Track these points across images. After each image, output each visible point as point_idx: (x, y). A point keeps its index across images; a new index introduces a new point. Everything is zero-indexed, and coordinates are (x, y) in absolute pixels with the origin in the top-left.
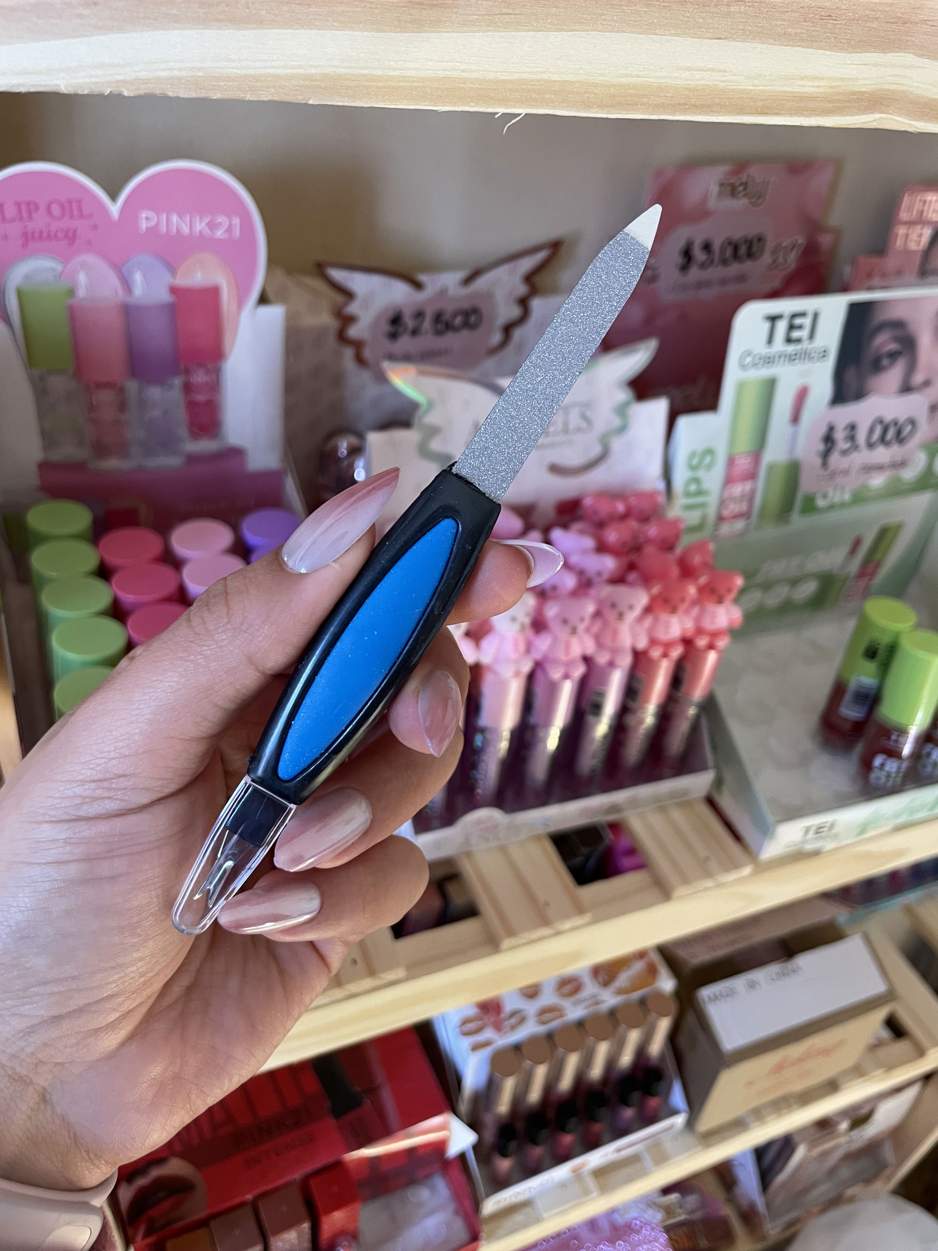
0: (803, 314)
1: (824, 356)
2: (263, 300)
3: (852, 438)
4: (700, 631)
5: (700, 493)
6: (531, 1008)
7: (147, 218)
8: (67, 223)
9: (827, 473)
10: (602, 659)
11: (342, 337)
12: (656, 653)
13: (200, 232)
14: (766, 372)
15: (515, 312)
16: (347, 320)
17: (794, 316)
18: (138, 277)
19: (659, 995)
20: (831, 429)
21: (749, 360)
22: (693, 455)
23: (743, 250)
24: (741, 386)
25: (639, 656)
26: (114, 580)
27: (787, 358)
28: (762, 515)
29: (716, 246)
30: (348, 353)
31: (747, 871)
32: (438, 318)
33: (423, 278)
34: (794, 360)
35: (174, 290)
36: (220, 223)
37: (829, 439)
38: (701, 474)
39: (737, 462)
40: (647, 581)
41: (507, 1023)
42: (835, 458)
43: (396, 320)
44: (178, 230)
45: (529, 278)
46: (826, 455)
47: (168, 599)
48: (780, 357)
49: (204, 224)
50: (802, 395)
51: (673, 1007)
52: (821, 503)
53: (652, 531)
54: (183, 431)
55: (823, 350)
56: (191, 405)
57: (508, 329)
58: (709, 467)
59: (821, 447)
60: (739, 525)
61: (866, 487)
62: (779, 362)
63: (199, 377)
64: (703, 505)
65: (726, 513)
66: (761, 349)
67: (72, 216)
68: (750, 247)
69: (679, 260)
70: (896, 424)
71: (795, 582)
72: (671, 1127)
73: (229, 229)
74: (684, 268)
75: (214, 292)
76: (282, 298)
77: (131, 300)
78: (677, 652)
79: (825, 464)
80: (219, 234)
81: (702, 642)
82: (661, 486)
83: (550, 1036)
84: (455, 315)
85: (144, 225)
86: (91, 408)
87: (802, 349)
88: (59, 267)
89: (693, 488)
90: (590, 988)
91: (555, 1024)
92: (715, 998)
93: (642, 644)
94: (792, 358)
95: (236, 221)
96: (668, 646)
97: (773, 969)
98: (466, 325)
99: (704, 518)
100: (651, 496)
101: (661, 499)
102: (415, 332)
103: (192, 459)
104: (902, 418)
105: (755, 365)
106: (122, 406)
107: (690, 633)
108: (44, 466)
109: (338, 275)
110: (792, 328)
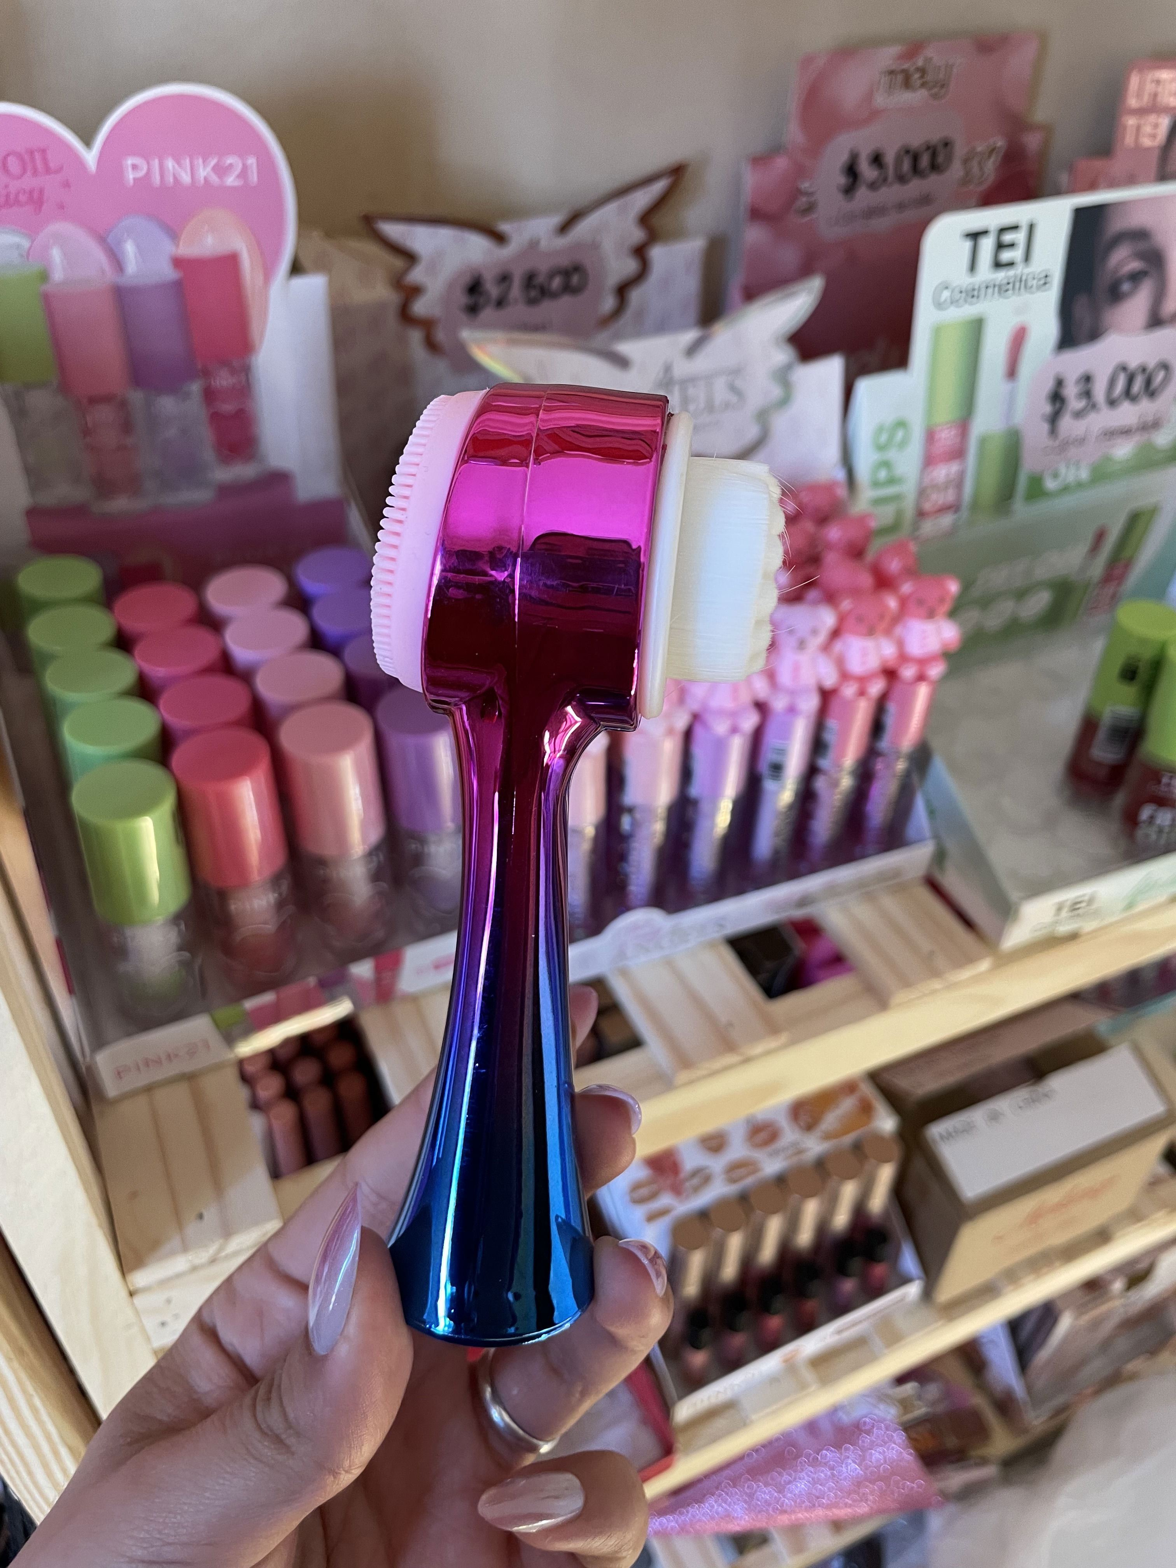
0: (1015, 228)
1: (1045, 283)
2: (296, 269)
3: (1087, 394)
4: (903, 657)
5: (892, 481)
6: (717, 1164)
7: (135, 167)
8: (29, 182)
9: (1057, 443)
10: (779, 704)
11: (405, 316)
12: (849, 691)
13: (206, 179)
14: (970, 311)
15: (631, 266)
16: (413, 292)
17: (1002, 230)
18: (130, 249)
19: (878, 1138)
20: (1060, 383)
21: (946, 294)
22: (880, 429)
23: (925, 161)
24: (937, 331)
25: (826, 696)
26: (136, 652)
27: (996, 289)
28: (975, 506)
29: (889, 159)
30: (416, 336)
31: (984, 965)
32: (530, 279)
33: (505, 227)
34: (1007, 290)
35: (178, 262)
36: (231, 165)
37: (1057, 397)
38: (892, 454)
39: (937, 437)
40: (830, 598)
41: (688, 1184)
42: (1067, 423)
43: (475, 288)
44: (175, 178)
45: (646, 219)
46: (1054, 419)
47: (208, 670)
48: (987, 287)
49: (209, 169)
50: (1019, 338)
51: (896, 1151)
52: (1050, 484)
53: (834, 533)
54: (208, 454)
55: (1044, 274)
56: (216, 418)
57: (623, 291)
58: (903, 444)
59: (1047, 409)
60: (946, 520)
61: (1107, 459)
62: (986, 295)
63: (223, 380)
64: (897, 498)
65: (927, 506)
66: (962, 278)
67: (35, 173)
68: (934, 155)
69: (842, 180)
70: (1144, 370)
71: (1021, 594)
72: (902, 1299)
73: (244, 174)
74: (849, 190)
75: (231, 261)
76: (321, 265)
77: (124, 281)
78: (876, 688)
79: (1053, 431)
80: (231, 180)
81: (908, 672)
82: (840, 475)
83: (743, 1198)
84: (551, 275)
85: (131, 176)
86: (86, 432)
87: (1015, 276)
88: (25, 243)
89: (883, 474)
90: (790, 1135)
91: (749, 1181)
92: (948, 1136)
93: (830, 680)
94: (1002, 289)
95: (252, 161)
96: (863, 681)
97: (1020, 1094)
98: (568, 289)
99: (899, 514)
100: (829, 488)
101: (842, 492)
102: (500, 303)
103: (225, 491)
104: (1151, 364)
105: (953, 302)
106: (127, 427)
107: (891, 664)
108: (33, 513)
109: (393, 230)
110: (1001, 247)
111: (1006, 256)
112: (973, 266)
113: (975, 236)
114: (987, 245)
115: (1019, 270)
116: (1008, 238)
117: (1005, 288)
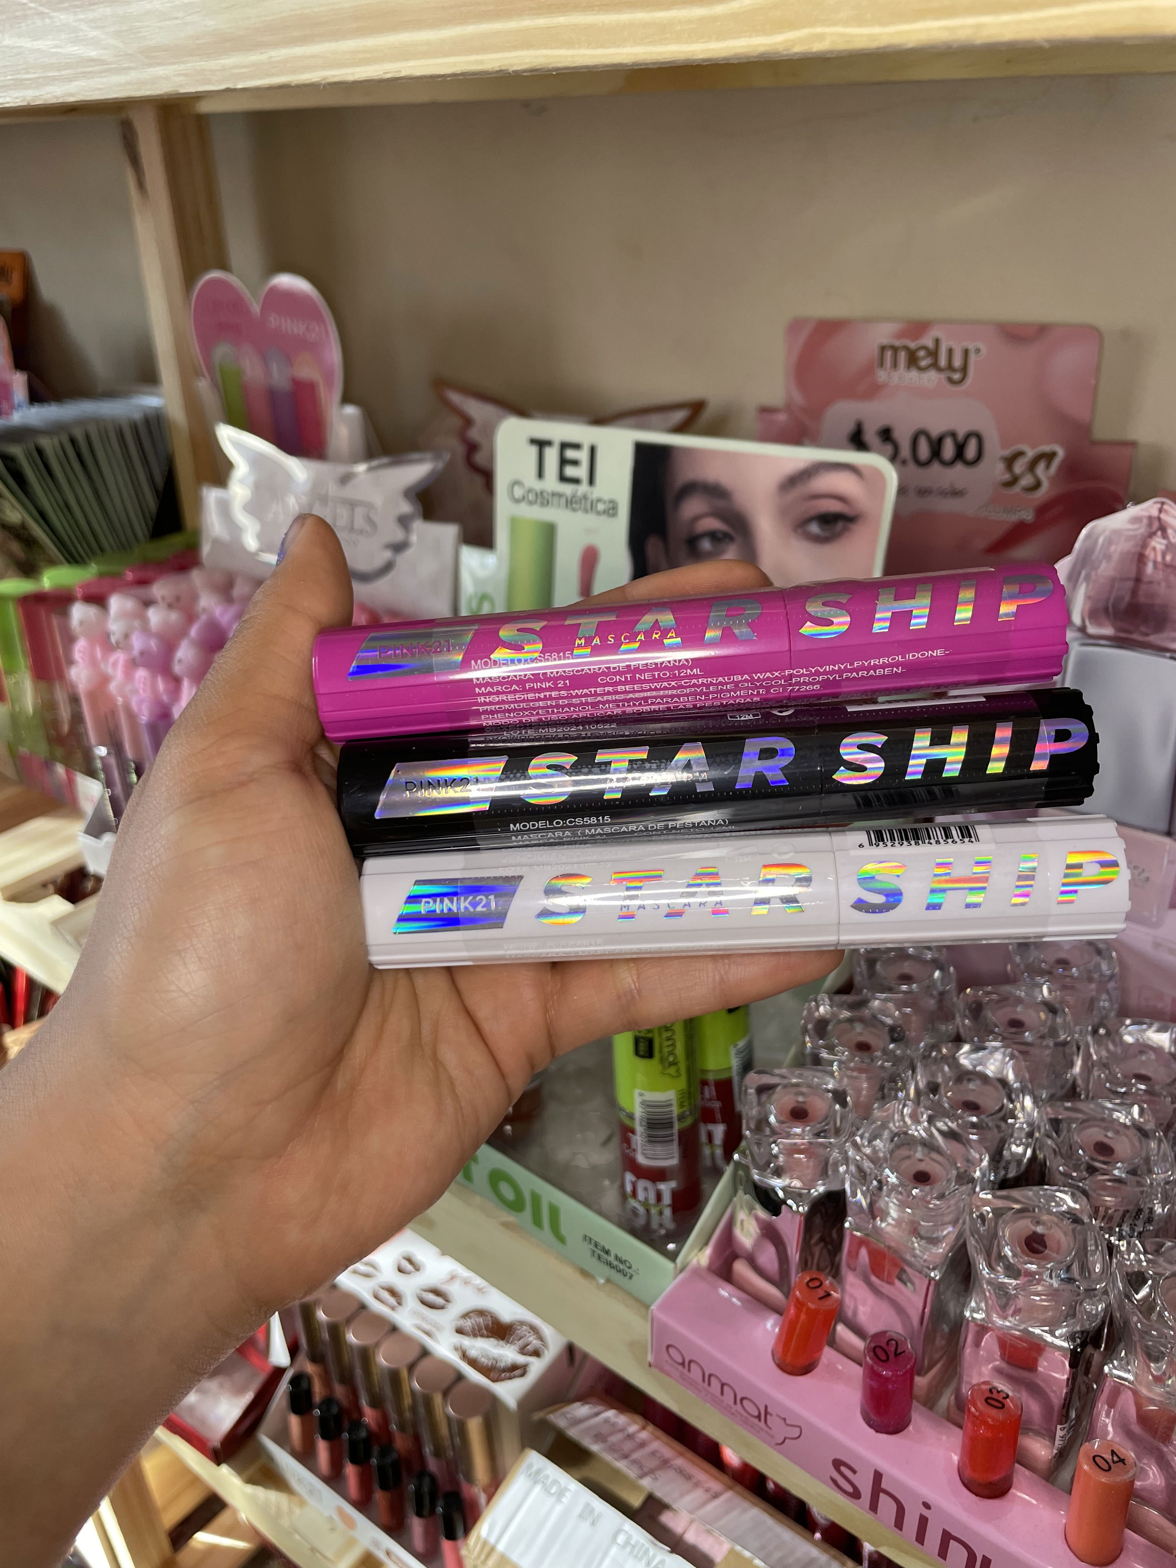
1: (613, 512)
6: (387, 1276)
7: (275, 319)
11: (470, 462)
13: (303, 334)
14: (540, 513)
16: (474, 446)
17: (565, 445)
18: (274, 367)
21: (518, 492)
22: (472, 597)
34: (575, 507)
35: (294, 380)
36: (313, 328)
44: (291, 331)
48: (555, 496)
49: (304, 329)
50: (592, 559)
62: (554, 503)
66: (531, 480)
80: (313, 337)
85: (273, 324)
87: (582, 495)
90: (446, 1319)
91: (379, 1307)
105: (527, 500)
109: (455, 398)
110: (564, 462)
111: (570, 471)
112: (541, 472)
113: (541, 444)
114: (552, 455)
115: (583, 488)
116: (570, 454)
117: (571, 503)
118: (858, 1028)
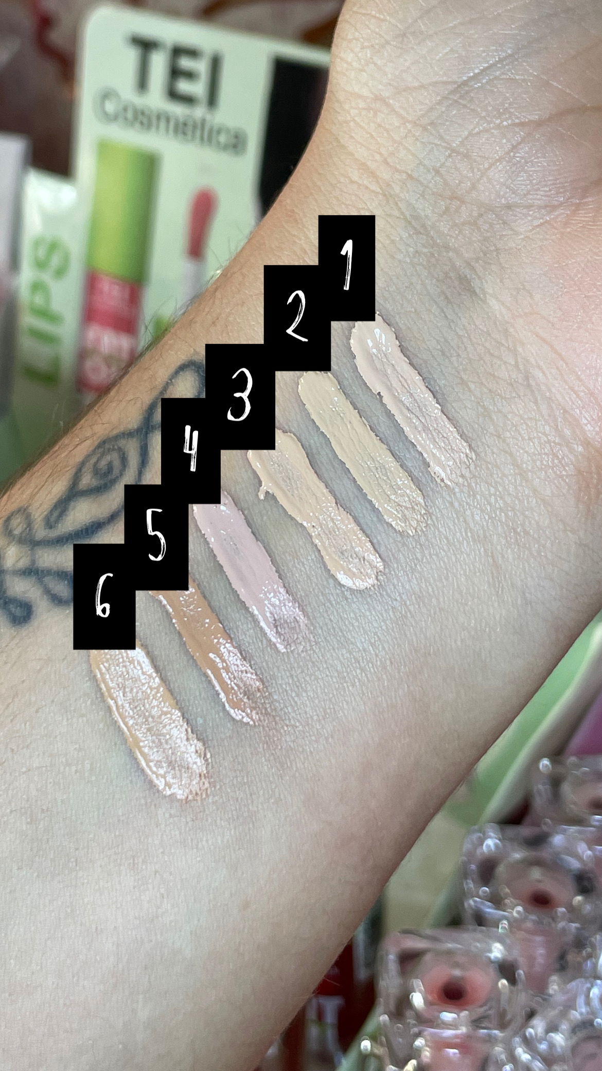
0: (193, 53)
1: (235, 146)
5: (48, 314)
17: (178, 51)
34: (184, 134)
38: (48, 279)
39: (101, 286)
50: (204, 207)
55: (234, 130)
64: (53, 341)
66: (129, 92)
87: (196, 118)
89: (38, 300)
94: (180, 129)
99: (57, 363)
105: (121, 119)
110: (175, 73)
111: (184, 86)
112: (142, 83)
113: (145, 46)
114: (159, 63)
115: (199, 112)
116: (185, 63)
117: (182, 129)
118: (536, 874)
